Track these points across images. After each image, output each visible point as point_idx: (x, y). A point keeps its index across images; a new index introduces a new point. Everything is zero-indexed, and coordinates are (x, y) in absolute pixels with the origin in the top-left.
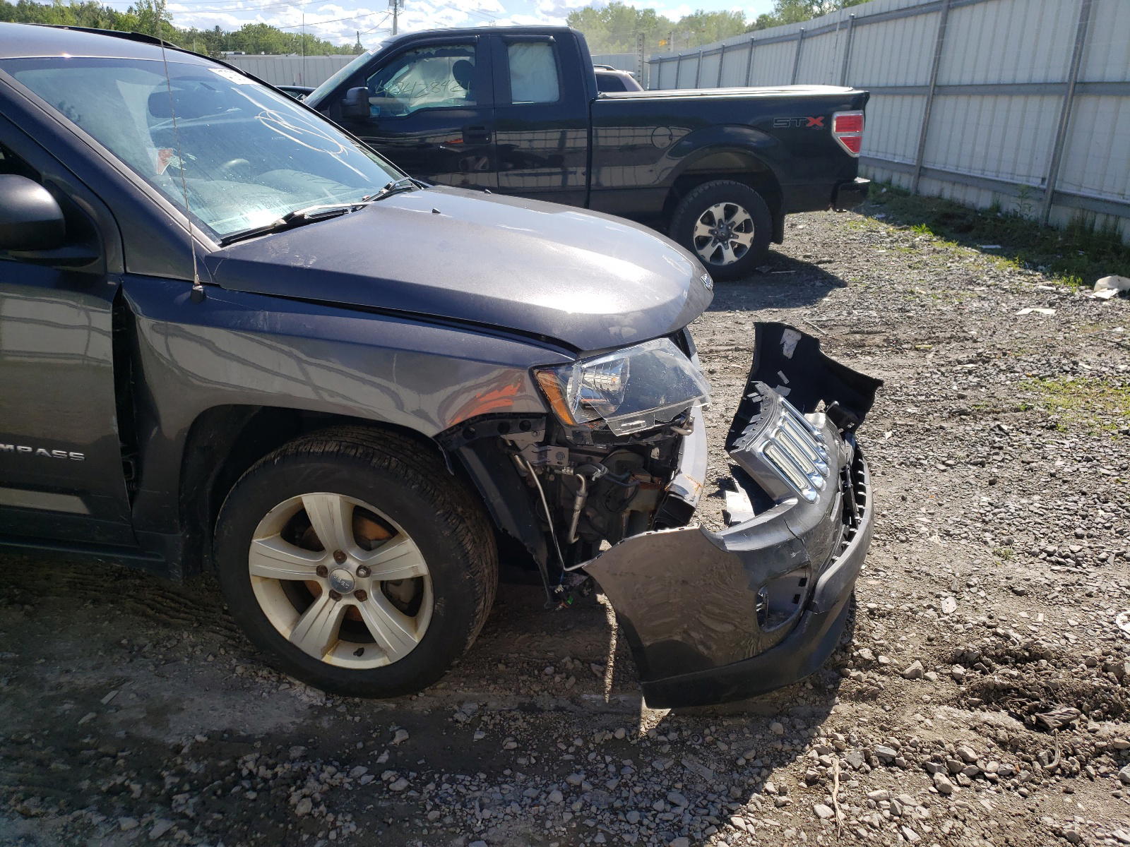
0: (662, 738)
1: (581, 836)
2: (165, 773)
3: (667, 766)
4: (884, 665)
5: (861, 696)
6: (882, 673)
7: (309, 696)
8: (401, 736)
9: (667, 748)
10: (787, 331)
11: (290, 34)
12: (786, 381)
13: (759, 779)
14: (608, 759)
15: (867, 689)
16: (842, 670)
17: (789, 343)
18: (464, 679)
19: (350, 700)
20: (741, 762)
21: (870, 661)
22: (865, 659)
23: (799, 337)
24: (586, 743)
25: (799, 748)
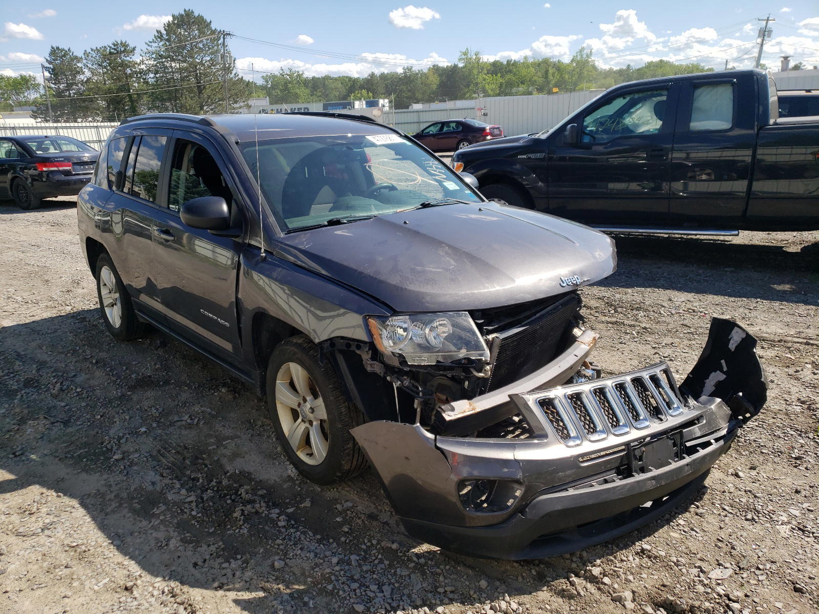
0: (415, 559)
1: (324, 582)
2: (215, 480)
3: (403, 574)
4: (605, 584)
5: (562, 594)
6: (599, 589)
7: (292, 471)
8: (307, 503)
9: (412, 565)
10: (736, 329)
11: (681, 65)
12: (725, 369)
13: (438, 602)
14: (380, 556)
15: (569, 590)
16: (569, 573)
17: (736, 338)
18: (359, 490)
19: (305, 480)
20: (441, 590)
21: (597, 578)
22: (593, 575)
23: (744, 336)
24: (378, 544)
25: (482, 599)
